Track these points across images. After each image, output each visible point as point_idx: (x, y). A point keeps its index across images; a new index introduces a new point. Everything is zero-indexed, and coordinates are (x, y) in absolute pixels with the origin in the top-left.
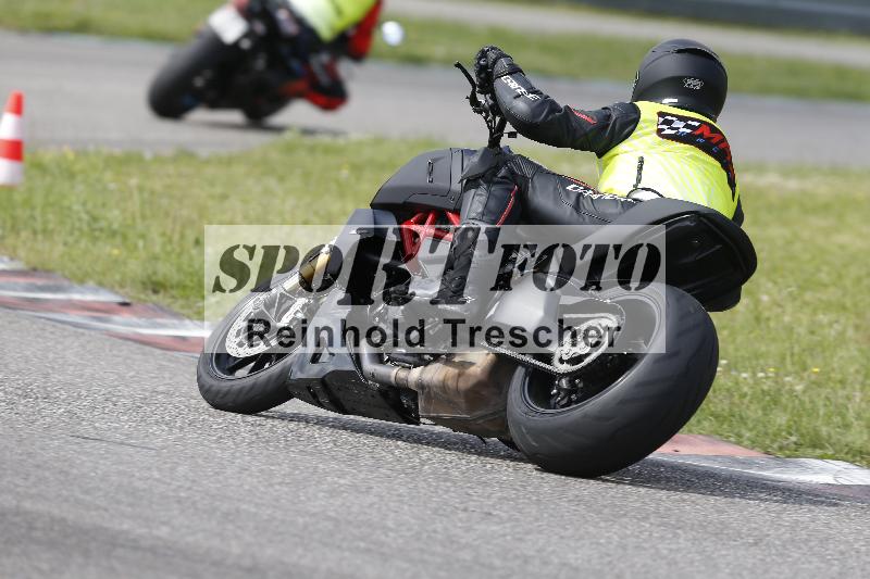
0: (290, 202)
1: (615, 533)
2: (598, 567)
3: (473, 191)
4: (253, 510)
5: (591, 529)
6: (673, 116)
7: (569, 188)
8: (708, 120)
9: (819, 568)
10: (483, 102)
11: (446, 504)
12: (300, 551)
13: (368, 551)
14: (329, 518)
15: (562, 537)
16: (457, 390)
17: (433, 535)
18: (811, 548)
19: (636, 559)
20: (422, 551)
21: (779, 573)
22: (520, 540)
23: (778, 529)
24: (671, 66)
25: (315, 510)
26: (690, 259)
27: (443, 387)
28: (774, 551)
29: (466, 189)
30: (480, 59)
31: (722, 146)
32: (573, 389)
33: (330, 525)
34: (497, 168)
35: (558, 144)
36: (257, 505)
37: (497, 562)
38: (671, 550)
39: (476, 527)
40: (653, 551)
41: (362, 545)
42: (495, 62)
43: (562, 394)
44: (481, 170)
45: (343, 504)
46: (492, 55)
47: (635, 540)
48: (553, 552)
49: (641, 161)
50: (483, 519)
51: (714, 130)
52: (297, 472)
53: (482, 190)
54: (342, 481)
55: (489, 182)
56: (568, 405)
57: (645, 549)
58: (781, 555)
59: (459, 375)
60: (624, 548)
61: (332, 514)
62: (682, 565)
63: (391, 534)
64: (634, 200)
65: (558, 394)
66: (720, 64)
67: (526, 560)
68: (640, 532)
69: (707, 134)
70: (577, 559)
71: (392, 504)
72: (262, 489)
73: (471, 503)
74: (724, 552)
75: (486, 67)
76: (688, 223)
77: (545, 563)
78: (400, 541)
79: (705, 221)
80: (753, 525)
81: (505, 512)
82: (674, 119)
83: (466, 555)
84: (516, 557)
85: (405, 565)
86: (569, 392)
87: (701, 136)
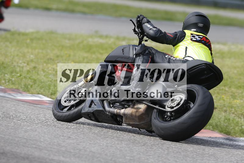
0: (13, 49)
1: (105, 142)
2: (100, 152)
3: (138, 58)
4: (3, 136)
5: (98, 141)
6: (195, 34)
7: (166, 56)
8: (205, 36)
9: (161, 152)
10: (137, 31)
11: (58, 134)
12: (17, 148)
13: (36, 148)
14: (25, 139)
15: (90, 144)
16: (136, 116)
17: (54, 143)
18: (159, 146)
19: (111, 150)
20: (51, 148)
21: (150, 153)
22: (78, 144)
23: (150, 141)
24: (194, 20)
25: (21, 136)
26: (204, 77)
27: (131, 115)
28: (149, 147)
29: (136, 57)
30: (138, 18)
31: (209, 43)
32: (172, 116)
33: (25, 141)
34: (145, 51)
35: (163, 43)
36: (4, 135)
37: (72, 151)
38: (120, 147)
39: (66, 141)
40: (115, 147)
41: (34, 146)
42: (142, 19)
43: (168, 117)
44: (140, 52)
45: (29, 135)
46: (141, 18)
47: (111, 144)
48: (88, 148)
49: (186, 48)
50: (68, 139)
51: (207, 38)
52: (16, 126)
53: (141, 57)
54: (28, 128)
55: (143, 55)
56: (170, 121)
57: (113, 147)
58: (151, 148)
59: (136, 111)
60: (107, 146)
61: (25, 137)
62: (123, 151)
63: (42, 143)
64: (185, 60)
65: (167, 117)
66: (208, 19)
67: (80, 150)
68: (112, 142)
69: (205, 40)
70: (94, 150)
71: (43, 134)
72: (6, 130)
73: (65, 134)
74: (135, 148)
75: (140, 20)
76: (203, 67)
77: (85, 151)
78: (45, 145)
79: (208, 66)
80: (143, 140)
81: (74, 137)
82: (195, 35)
83: (63, 149)
84: (78, 149)
85: (47, 152)
86: (170, 117)
87: (203, 40)
